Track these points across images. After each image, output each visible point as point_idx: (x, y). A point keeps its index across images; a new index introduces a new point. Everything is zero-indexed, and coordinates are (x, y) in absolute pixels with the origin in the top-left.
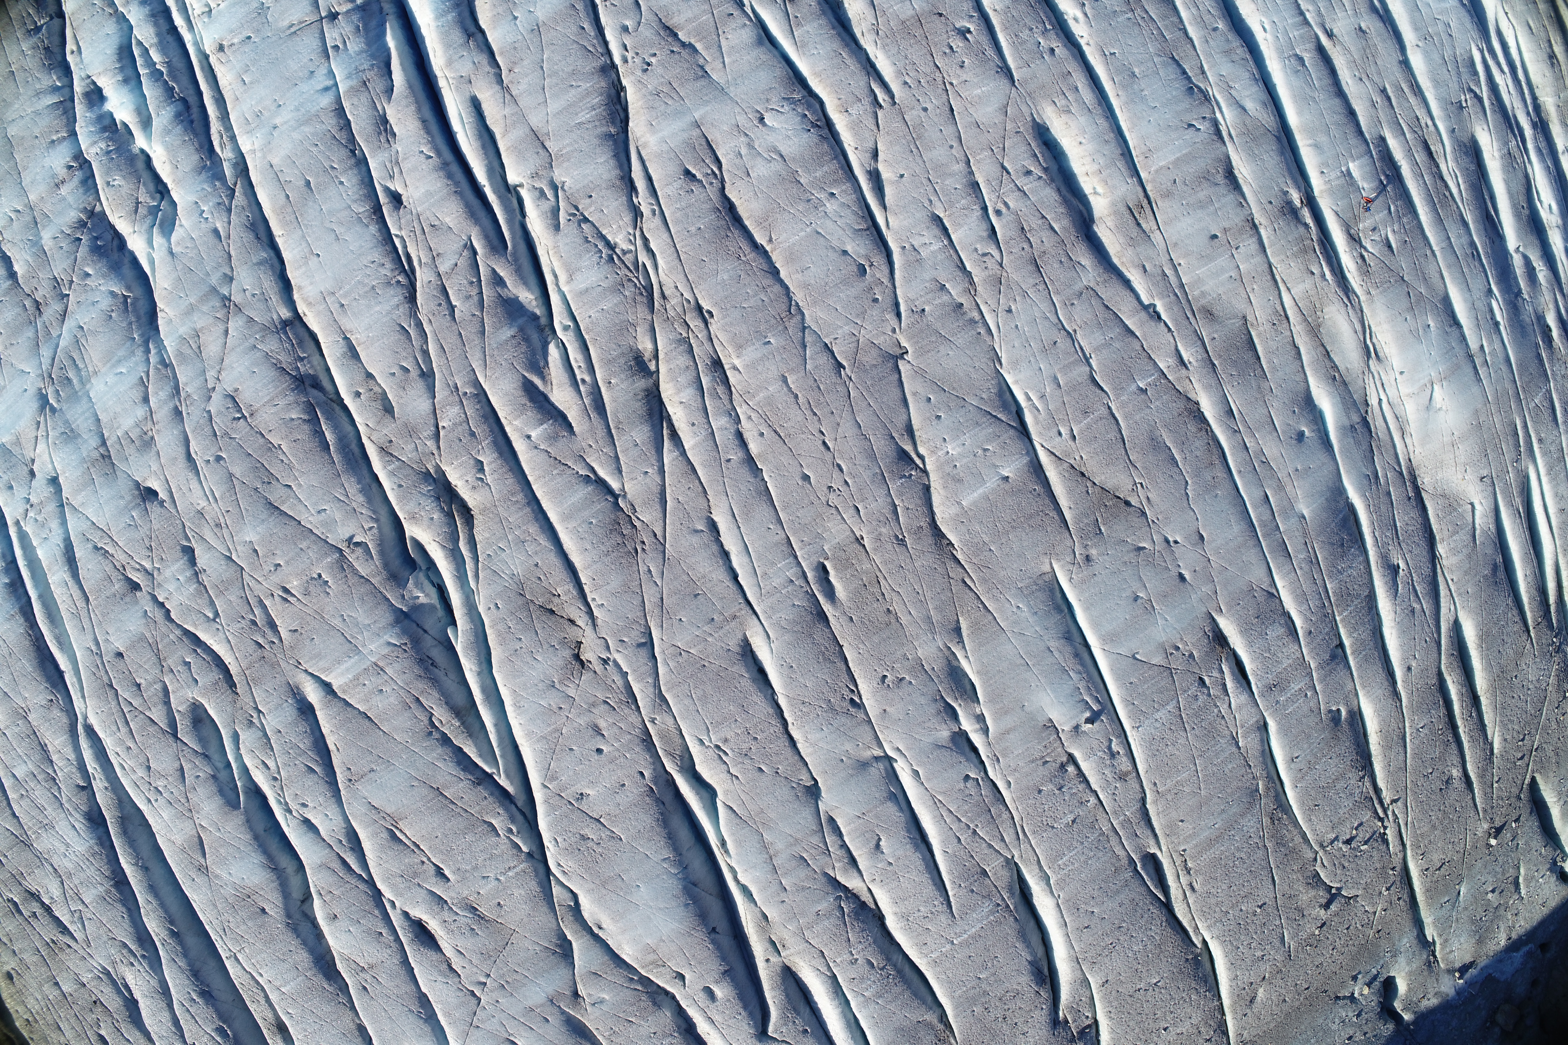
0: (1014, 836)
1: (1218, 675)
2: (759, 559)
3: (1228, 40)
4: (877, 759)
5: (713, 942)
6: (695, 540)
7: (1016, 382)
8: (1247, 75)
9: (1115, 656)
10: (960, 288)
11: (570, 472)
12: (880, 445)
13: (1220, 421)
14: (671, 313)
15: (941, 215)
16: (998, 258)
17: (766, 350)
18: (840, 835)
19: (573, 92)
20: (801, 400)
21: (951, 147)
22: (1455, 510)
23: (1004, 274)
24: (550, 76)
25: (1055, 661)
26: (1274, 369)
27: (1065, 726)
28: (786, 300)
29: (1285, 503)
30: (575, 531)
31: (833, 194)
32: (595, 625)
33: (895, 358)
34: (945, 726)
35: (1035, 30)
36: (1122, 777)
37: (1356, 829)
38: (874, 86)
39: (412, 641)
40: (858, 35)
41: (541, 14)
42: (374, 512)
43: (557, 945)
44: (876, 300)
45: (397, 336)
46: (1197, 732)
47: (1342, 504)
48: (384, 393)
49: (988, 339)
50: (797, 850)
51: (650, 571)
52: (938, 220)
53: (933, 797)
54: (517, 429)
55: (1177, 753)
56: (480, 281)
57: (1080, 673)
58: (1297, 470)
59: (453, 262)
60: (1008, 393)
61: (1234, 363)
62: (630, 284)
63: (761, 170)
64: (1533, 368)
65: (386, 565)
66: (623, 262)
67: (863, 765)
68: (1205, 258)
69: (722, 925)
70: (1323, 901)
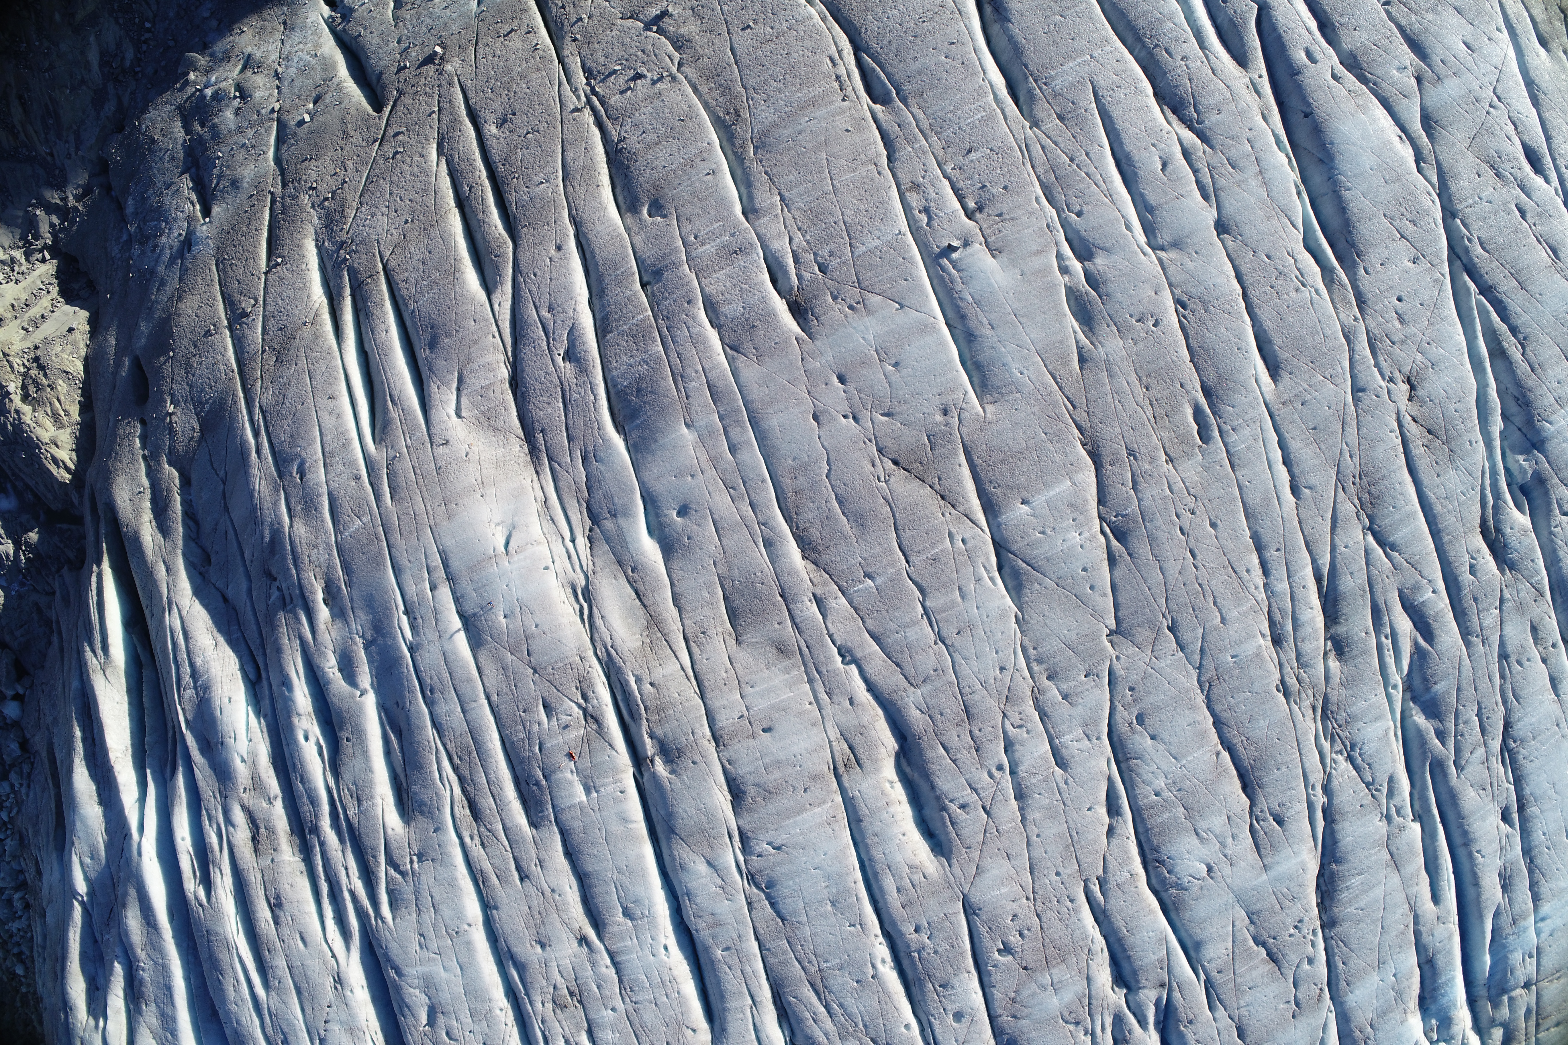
0: (1031, 148)
1: (804, 273)
2: (1260, 454)
3: (714, 937)
4: (1162, 249)
5: (1309, 105)
6: (1312, 480)
7: (1003, 597)
8: (699, 900)
9: (923, 310)
10: (1048, 695)
11: (1406, 556)
12: (1143, 549)
13: (781, 537)
14: (1310, 693)
15: (1057, 768)
16: (1007, 722)
17: (1237, 650)
18: (1198, 182)
19: (1362, 904)
20: (1211, 599)
21: (1038, 836)
22: (483, 413)
23: (1002, 706)
24: (1378, 920)
25: (988, 314)
26: (709, 585)
27: (978, 248)
28: (1212, 696)
29: (710, 443)
30: (1407, 502)
31: (1156, 795)
32: (1398, 414)
33: (1119, 631)
34: (1100, 268)
35: (931, 951)
36: (916, 187)
37: (629, 88)
38: (1101, 898)
39: (1533, 423)
40: (1106, 949)
41: (1375, 977)
42: (1552, 541)
43: (1435, 129)
44: (1131, 689)
45: (1522, 693)
46: (831, 220)
47: (634, 435)
48: (1536, 644)
49: (1027, 642)
50: (1238, 176)
51: (1351, 457)
52: (1061, 762)
53: (1113, 202)
54: (1442, 599)
55: (854, 201)
56: (1455, 736)
57: (961, 298)
58: (693, 476)
59: (1474, 755)
60: (1010, 586)
61: (757, 596)
62: (1340, 722)
63: (1217, 822)
64: (359, 561)
65: (1547, 493)
66: (1343, 743)
67: (1176, 245)
68: (783, 709)
69: (1297, 118)
70: (666, 20)
